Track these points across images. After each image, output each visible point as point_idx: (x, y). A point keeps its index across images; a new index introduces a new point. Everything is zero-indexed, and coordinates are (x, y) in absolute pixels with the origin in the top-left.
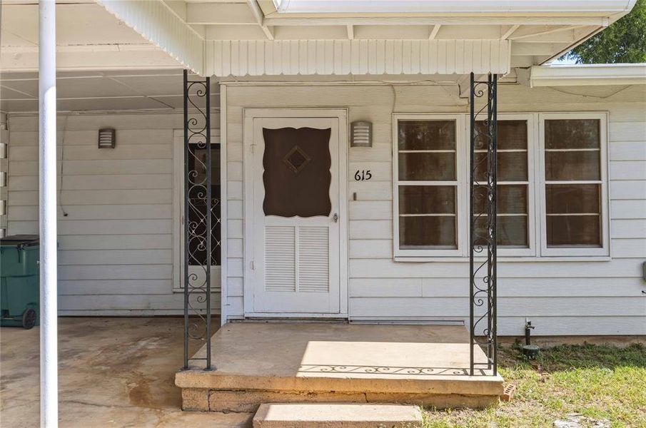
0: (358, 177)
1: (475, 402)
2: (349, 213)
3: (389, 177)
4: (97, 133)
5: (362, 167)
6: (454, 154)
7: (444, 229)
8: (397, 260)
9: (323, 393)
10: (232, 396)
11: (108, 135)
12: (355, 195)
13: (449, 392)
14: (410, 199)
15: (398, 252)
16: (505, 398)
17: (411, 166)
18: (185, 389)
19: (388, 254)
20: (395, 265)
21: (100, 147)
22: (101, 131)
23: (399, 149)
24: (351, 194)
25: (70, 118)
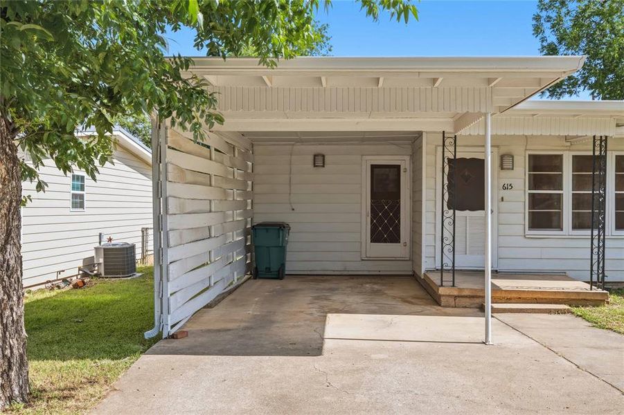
0: (505, 188)
1: (593, 303)
2: (498, 208)
3: (523, 188)
4: (312, 157)
5: (507, 182)
6: (561, 175)
7: (555, 218)
8: (527, 236)
9: (515, 298)
10: (468, 300)
11: (320, 158)
12: (502, 198)
13: (581, 298)
14: (535, 201)
15: (528, 232)
16: (608, 303)
17: (535, 182)
18: (443, 295)
19: (522, 233)
20: (526, 240)
21: (315, 166)
22: (315, 156)
23: (529, 171)
24: (500, 198)
25: (294, 147)
